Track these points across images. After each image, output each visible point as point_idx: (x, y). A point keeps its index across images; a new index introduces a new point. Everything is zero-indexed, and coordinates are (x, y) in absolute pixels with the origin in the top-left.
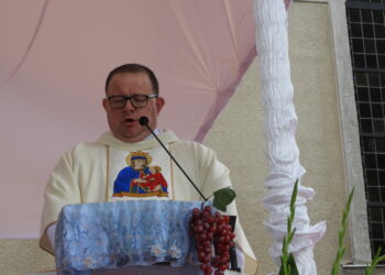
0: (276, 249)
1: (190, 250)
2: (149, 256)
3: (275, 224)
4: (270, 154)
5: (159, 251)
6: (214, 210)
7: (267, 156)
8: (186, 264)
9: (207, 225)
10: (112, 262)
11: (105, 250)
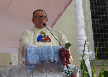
0: (80, 58)
1: (59, 59)
2: (49, 60)
3: (79, 52)
4: (78, 33)
5: (52, 59)
6: (65, 49)
7: (77, 34)
8: (58, 62)
9: (64, 53)
10: (40, 62)
11: (38, 59)
